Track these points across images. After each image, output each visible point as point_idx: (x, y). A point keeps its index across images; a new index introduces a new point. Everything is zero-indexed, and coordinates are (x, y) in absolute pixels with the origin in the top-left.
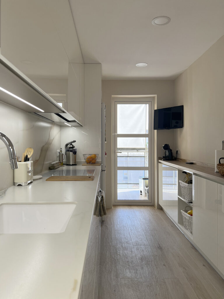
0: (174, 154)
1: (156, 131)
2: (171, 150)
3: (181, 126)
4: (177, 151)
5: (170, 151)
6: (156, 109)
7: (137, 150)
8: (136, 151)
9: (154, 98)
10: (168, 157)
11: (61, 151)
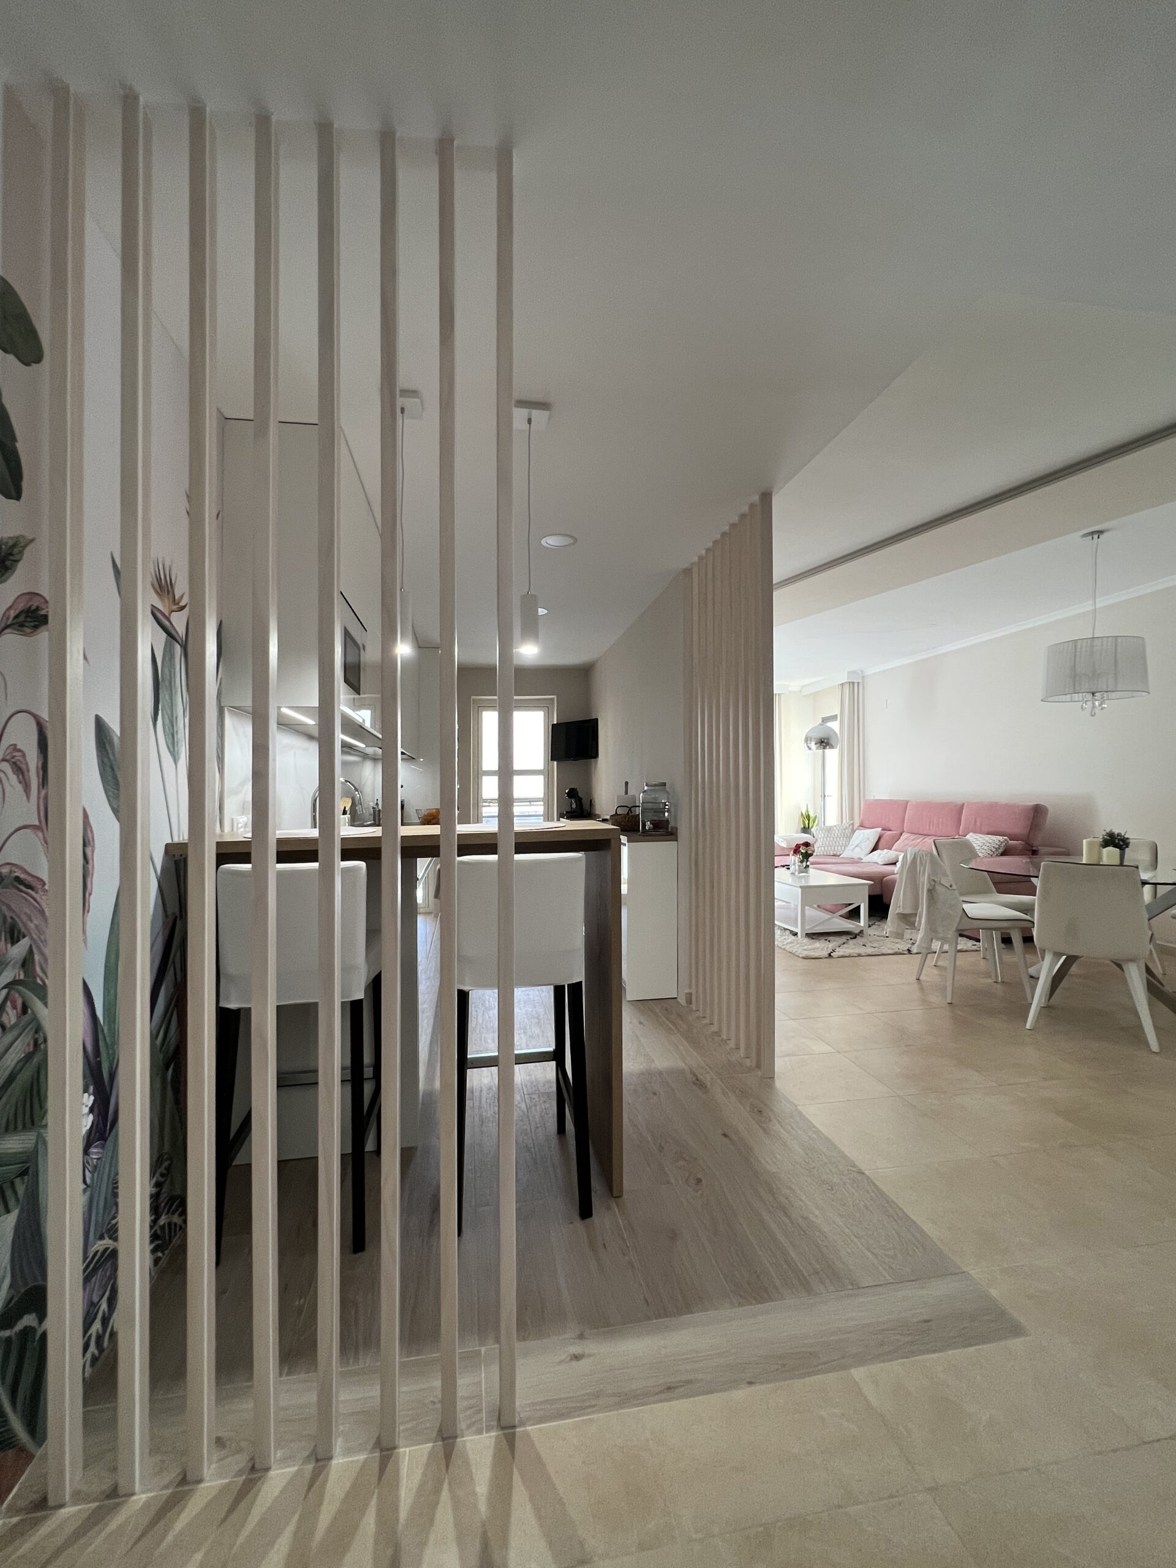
0: (586, 806)
1: (555, 763)
2: (580, 799)
3: (595, 755)
4: (591, 801)
5: (579, 801)
6: (555, 723)
7: (530, 802)
8: (528, 803)
9: (552, 699)
10: (575, 812)
11: (377, 804)
